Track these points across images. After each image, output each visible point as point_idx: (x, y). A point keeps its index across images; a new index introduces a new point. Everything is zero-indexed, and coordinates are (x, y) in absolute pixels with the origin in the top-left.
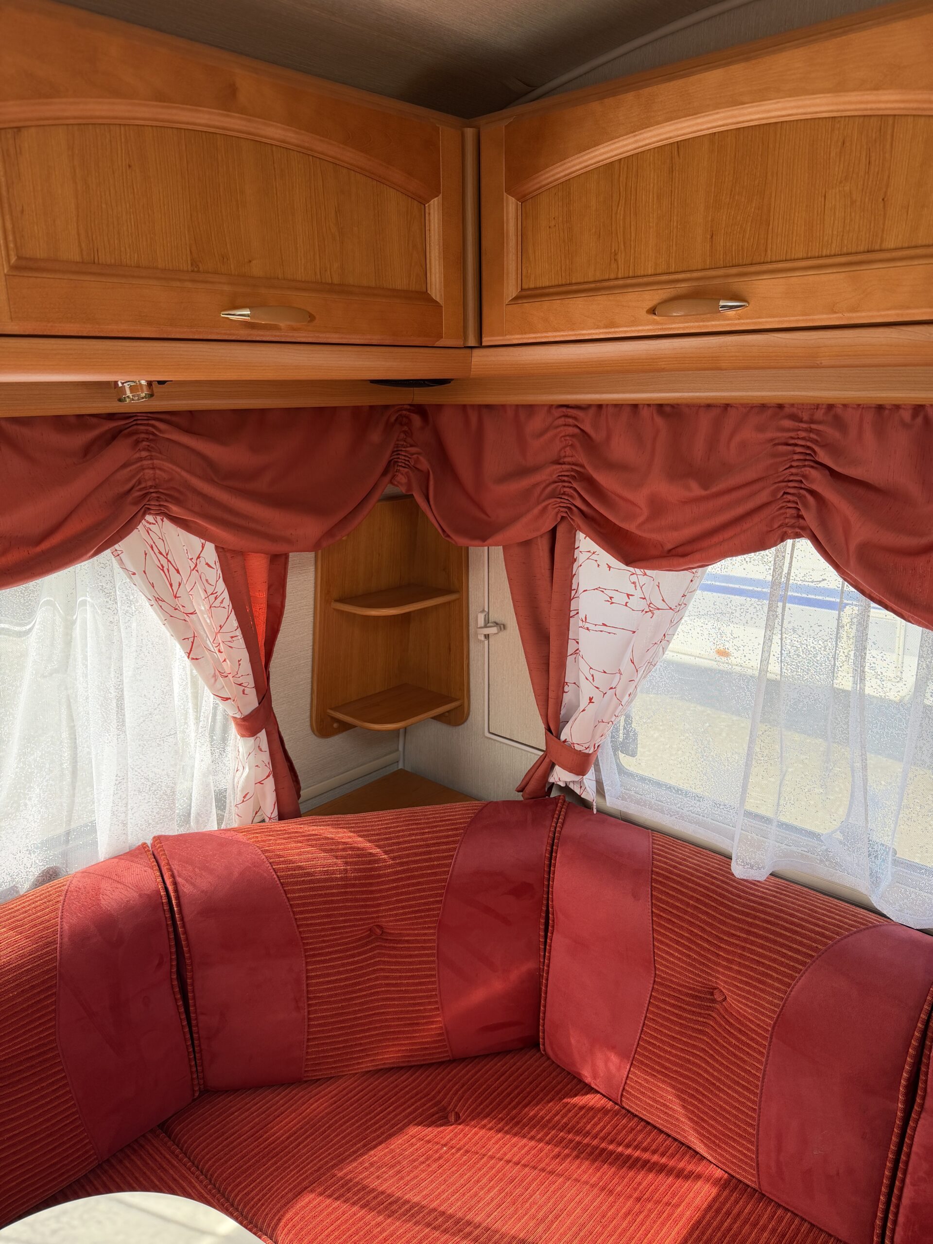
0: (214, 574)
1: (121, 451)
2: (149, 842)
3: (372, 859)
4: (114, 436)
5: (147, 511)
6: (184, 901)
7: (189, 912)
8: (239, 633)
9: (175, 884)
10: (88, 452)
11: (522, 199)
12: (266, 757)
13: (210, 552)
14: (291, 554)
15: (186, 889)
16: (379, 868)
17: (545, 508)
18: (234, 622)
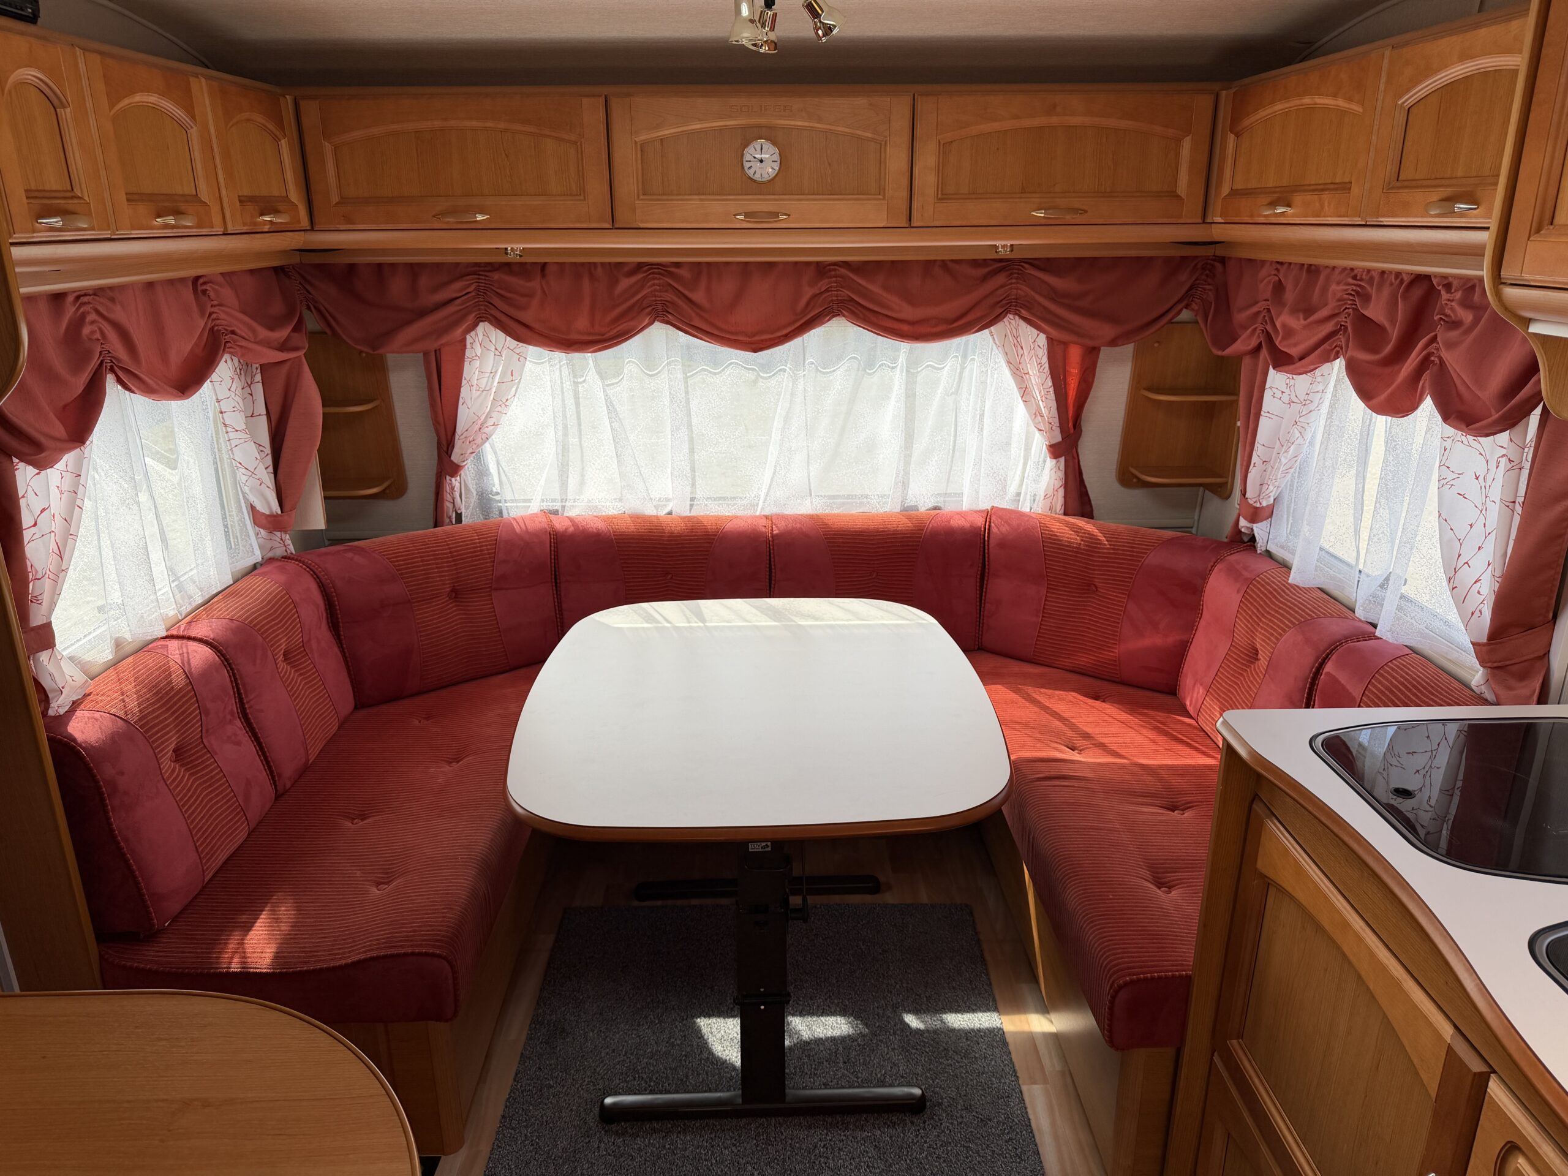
0: (1043, 353)
1: (1001, 279)
2: (989, 509)
3: (1099, 542)
4: (1000, 269)
5: (1008, 312)
6: (991, 536)
7: (993, 542)
8: (1052, 392)
9: (990, 526)
10: (985, 278)
11: (1238, 135)
12: (1061, 474)
13: (1042, 339)
14: (1102, 348)
15: (994, 530)
16: (1099, 548)
17: (1255, 330)
18: (1050, 385)
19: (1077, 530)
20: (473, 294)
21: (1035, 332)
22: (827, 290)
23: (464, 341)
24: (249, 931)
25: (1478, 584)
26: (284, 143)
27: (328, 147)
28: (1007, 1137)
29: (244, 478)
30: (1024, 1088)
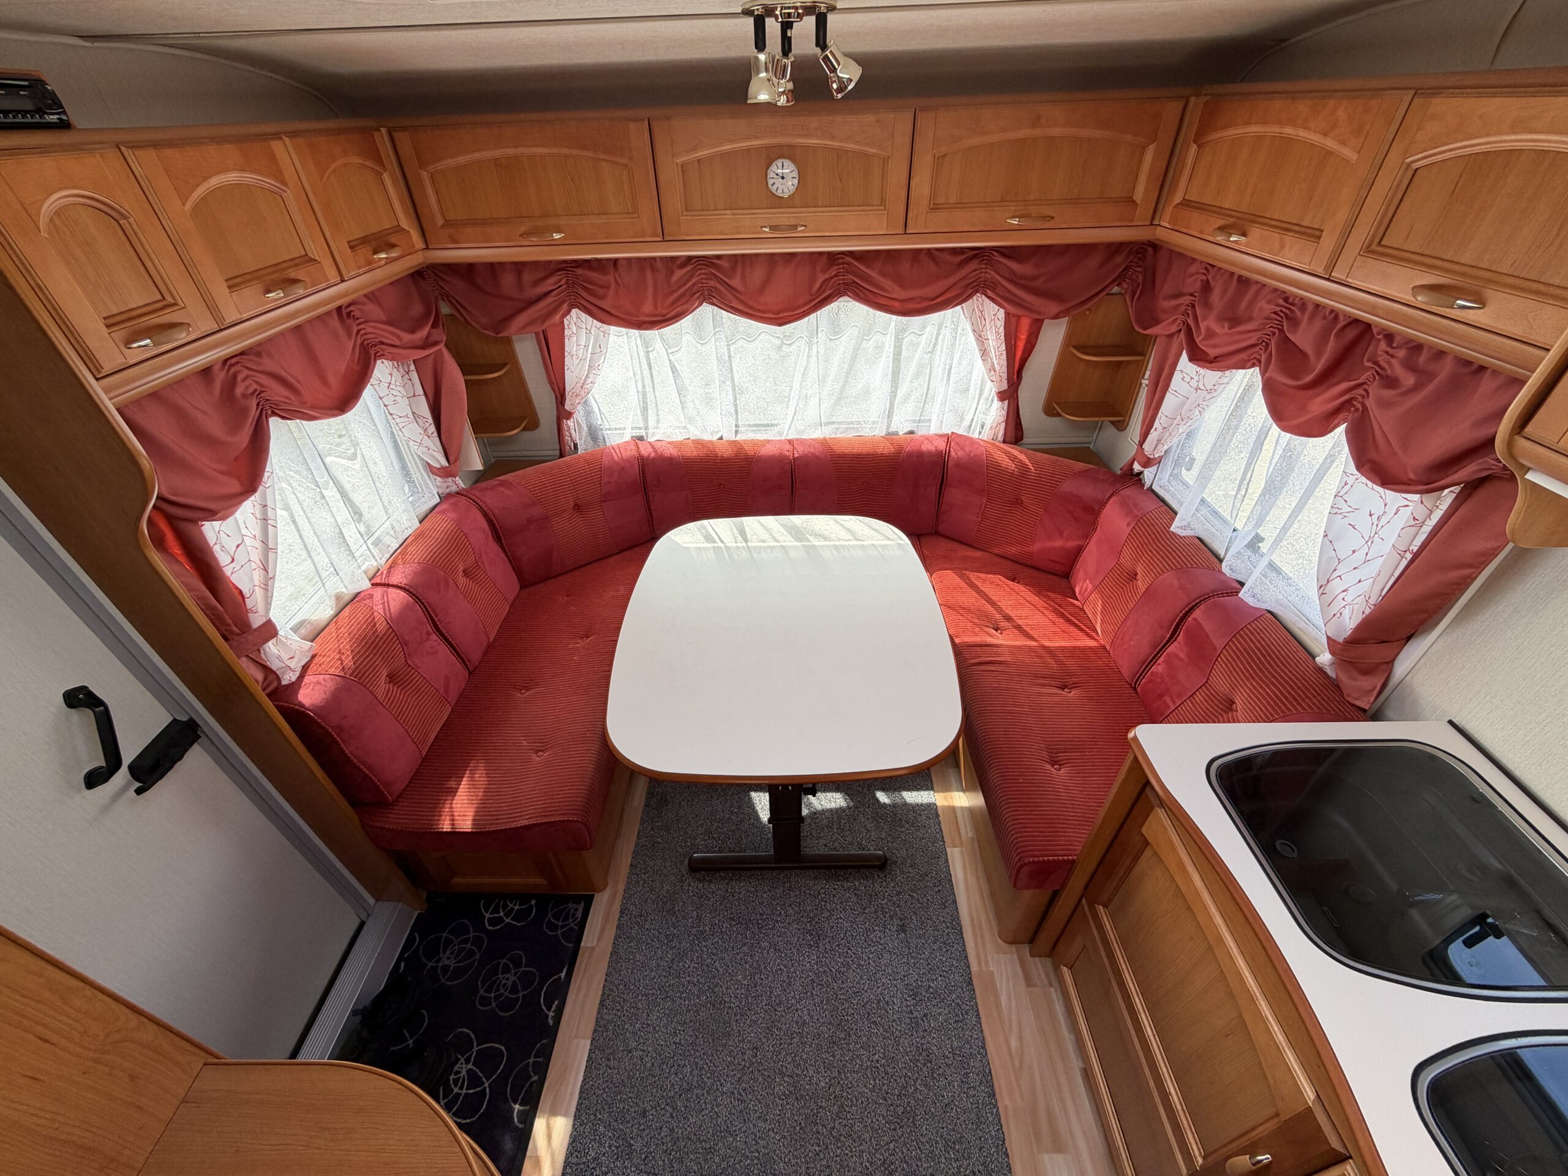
0: (1001, 324)
1: (974, 265)
2: (950, 434)
4: (974, 257)
5: (977, 291)
6: (950, 458)
7: (951, 463)
8: (1004, 353)
9: (949, 449)
10: (961, 265)
11: (1199, 147)
12: (1004, 413)
13: (1001, 314)
14: (1045, 321)
15: (953, 453)
16: (1028, 474)
17: (1176, 319)
18: (1004, 347)
19: (1013, 458)
20: (565, 286)
21: (997, 307)
22: (836, 275)
23: (563, 322)
24: (455, 796)
25: (1345, 593)
26: (386, 176)
27: (425, 175)
28: (937, 889)
29: (416, 447)
30: (948, 850)
